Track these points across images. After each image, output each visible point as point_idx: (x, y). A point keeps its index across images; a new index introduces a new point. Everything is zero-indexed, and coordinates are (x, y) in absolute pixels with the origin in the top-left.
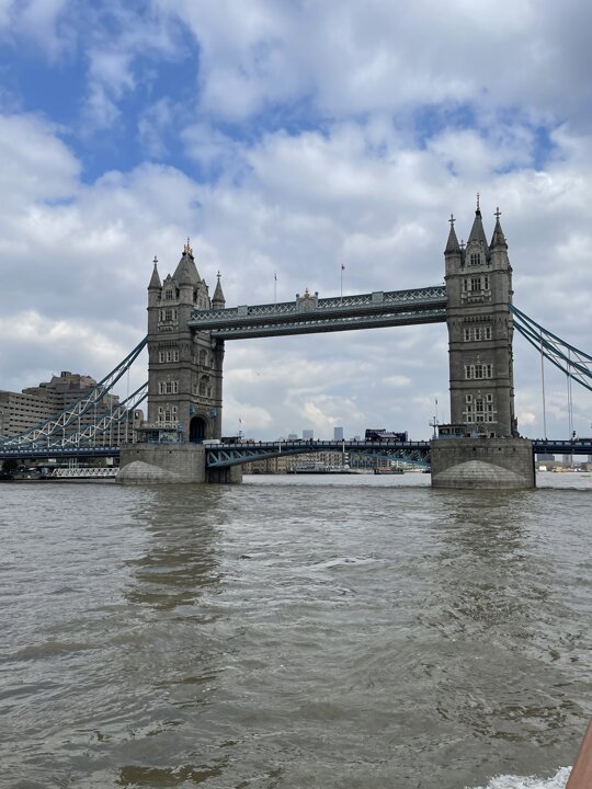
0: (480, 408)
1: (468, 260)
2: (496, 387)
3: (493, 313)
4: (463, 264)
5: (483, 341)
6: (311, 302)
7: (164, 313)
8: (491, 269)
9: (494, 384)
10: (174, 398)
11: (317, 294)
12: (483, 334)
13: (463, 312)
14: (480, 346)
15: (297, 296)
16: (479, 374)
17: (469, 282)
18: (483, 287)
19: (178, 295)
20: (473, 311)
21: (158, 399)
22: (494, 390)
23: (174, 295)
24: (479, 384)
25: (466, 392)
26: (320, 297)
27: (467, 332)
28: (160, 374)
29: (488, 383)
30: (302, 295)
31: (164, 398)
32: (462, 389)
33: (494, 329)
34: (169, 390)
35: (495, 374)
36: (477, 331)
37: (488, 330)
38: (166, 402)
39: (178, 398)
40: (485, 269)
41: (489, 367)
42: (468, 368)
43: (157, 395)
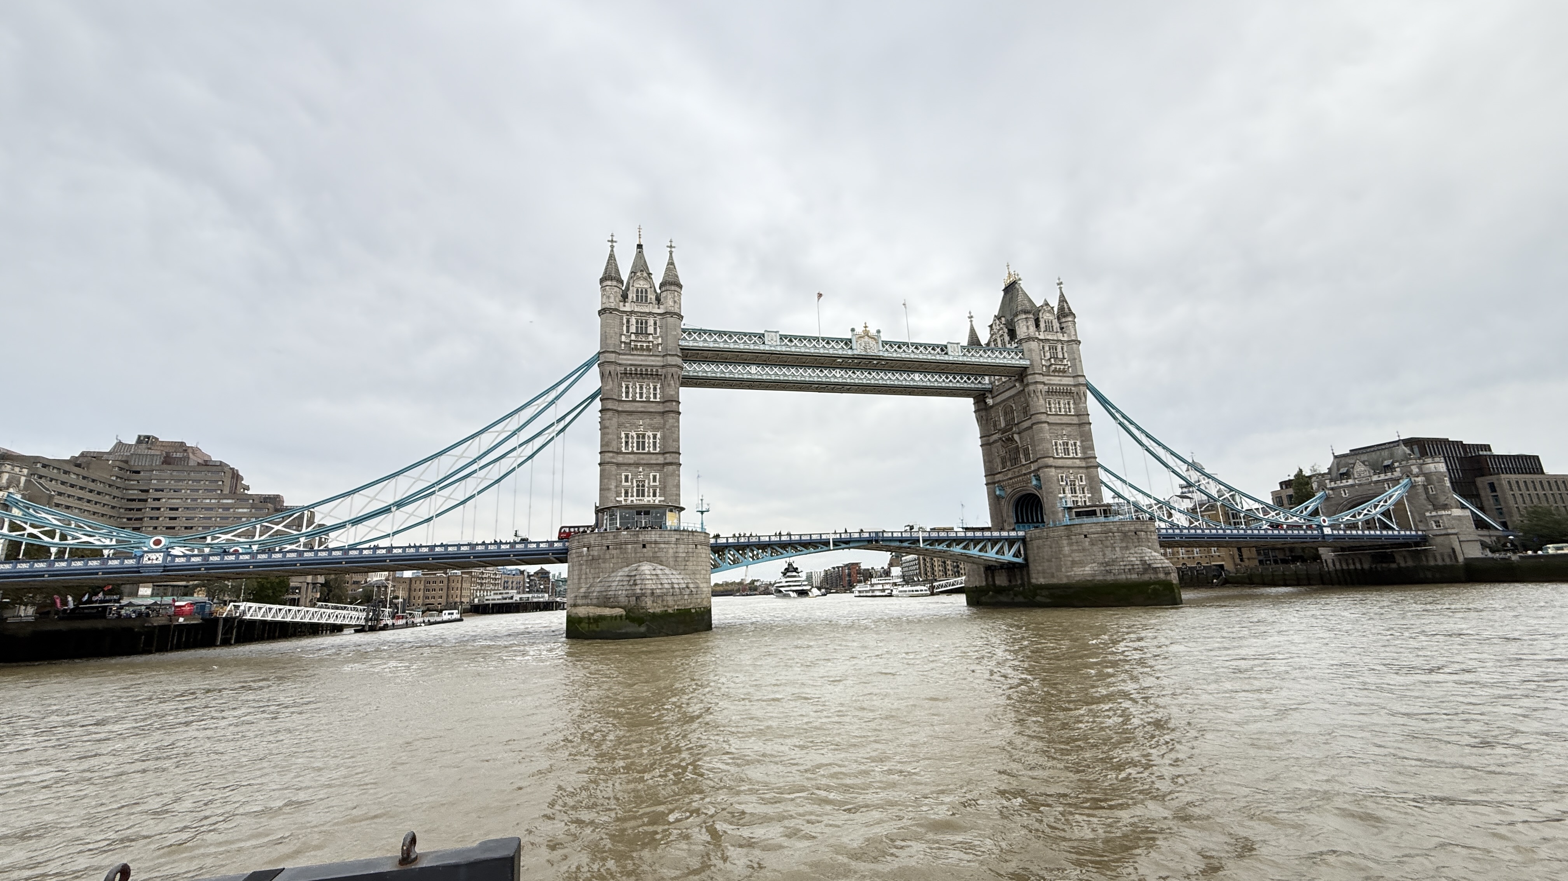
0: (1074, 491)
1: (1042, 325)
2: (1087, 468)
3: (1075, 386)
4: (1037, 326)
5: (1066, 415)
6: (872, 343)
7: (633, 320)
8: (1066, 338)
9: (1084, 464)
10: (653, 460)
11: (879, 332)
12: (1065, 408)
13: (1045, 379)
14: (1066, 420)
15: (853, 330)
16: (1066, 451)
17: (1047, 348)
18: (1060, 356)
19: (658, 299)
20: (1056, 380)
21: (620, 459)
22: (1084, 471)
23: (652, 297)
24: (1069, 463)
25: (1059, 471)
26: (884, 337)
27: (1050, 404)
28: (623, 418)
29: (1078, 462)
30: (859, 330)
31: (632, 459)
32: (1056, 467)
33: (1075, 403)
34: (641, 445)
35: (1084, 452)
36: (1059, 403)
37: (1069, 404)
38: (637, 465)
39: (661, 459)
40: (1060, 336)
41: (1075, 445)
42: (1056, 444)
43: (621, 453)
